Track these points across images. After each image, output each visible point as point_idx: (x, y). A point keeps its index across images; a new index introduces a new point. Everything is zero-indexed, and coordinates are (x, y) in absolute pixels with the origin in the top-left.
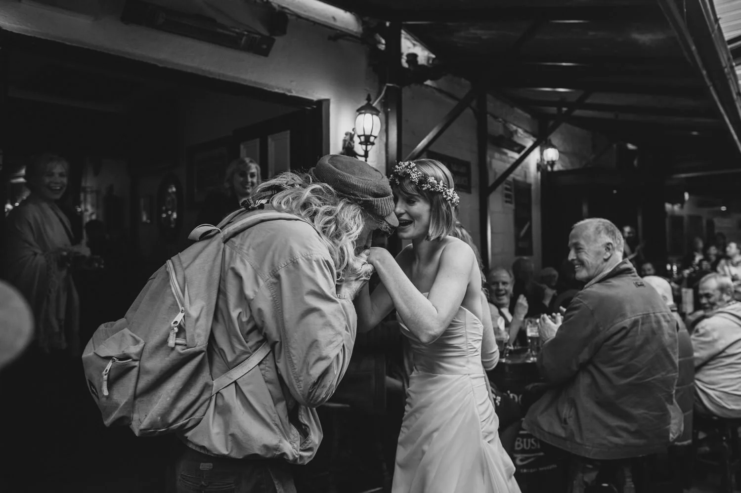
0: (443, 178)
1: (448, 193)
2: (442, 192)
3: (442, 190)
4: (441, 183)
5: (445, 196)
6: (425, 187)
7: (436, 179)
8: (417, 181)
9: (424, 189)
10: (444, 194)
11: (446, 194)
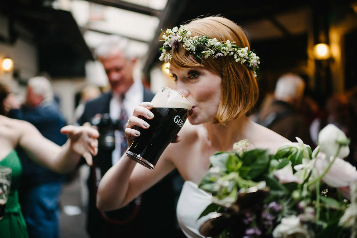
0: (230, 36)
1: (240, 54)
2: (233, 56)
3: (232, 53)
4: (228, 43)
5: (237, 60)
6: (208, 53)
7: (220, 40)
8: (194, 49)
9: (207, 56)
10: (235, 57)
11: (238, 56)
